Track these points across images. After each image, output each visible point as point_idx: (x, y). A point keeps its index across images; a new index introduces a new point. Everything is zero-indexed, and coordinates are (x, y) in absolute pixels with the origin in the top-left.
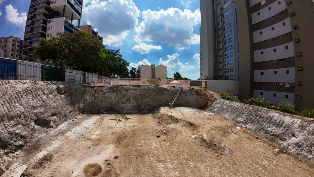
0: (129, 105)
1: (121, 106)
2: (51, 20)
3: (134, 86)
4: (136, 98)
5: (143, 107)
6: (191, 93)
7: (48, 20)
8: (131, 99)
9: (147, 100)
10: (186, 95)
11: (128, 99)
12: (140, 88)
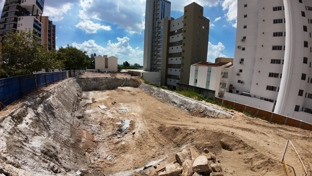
0: (103, 87)
1: (100, 87)
2: (21, 17)
3: (105, 78)
4: (106, 83)
5: (110, 87)
6: (131, 81)
7: (19, 17)
8: (104, 84)
9: (111, 84)
10: (129, 81)
11: (103, 84)
12: (108, 79)
